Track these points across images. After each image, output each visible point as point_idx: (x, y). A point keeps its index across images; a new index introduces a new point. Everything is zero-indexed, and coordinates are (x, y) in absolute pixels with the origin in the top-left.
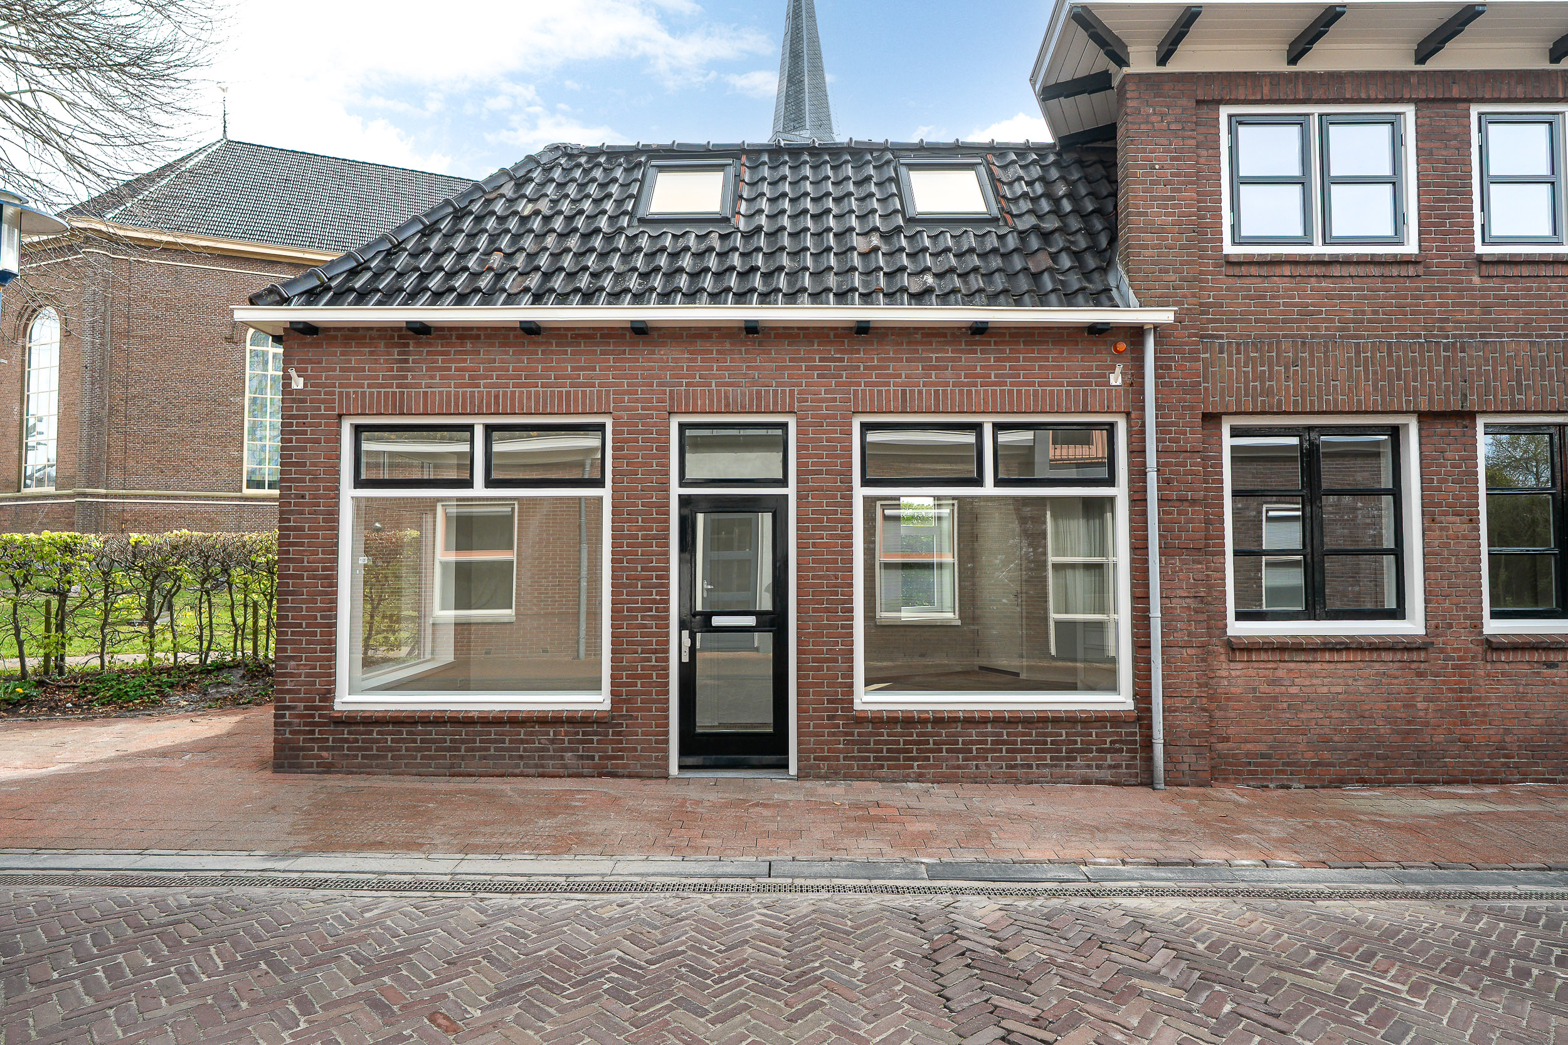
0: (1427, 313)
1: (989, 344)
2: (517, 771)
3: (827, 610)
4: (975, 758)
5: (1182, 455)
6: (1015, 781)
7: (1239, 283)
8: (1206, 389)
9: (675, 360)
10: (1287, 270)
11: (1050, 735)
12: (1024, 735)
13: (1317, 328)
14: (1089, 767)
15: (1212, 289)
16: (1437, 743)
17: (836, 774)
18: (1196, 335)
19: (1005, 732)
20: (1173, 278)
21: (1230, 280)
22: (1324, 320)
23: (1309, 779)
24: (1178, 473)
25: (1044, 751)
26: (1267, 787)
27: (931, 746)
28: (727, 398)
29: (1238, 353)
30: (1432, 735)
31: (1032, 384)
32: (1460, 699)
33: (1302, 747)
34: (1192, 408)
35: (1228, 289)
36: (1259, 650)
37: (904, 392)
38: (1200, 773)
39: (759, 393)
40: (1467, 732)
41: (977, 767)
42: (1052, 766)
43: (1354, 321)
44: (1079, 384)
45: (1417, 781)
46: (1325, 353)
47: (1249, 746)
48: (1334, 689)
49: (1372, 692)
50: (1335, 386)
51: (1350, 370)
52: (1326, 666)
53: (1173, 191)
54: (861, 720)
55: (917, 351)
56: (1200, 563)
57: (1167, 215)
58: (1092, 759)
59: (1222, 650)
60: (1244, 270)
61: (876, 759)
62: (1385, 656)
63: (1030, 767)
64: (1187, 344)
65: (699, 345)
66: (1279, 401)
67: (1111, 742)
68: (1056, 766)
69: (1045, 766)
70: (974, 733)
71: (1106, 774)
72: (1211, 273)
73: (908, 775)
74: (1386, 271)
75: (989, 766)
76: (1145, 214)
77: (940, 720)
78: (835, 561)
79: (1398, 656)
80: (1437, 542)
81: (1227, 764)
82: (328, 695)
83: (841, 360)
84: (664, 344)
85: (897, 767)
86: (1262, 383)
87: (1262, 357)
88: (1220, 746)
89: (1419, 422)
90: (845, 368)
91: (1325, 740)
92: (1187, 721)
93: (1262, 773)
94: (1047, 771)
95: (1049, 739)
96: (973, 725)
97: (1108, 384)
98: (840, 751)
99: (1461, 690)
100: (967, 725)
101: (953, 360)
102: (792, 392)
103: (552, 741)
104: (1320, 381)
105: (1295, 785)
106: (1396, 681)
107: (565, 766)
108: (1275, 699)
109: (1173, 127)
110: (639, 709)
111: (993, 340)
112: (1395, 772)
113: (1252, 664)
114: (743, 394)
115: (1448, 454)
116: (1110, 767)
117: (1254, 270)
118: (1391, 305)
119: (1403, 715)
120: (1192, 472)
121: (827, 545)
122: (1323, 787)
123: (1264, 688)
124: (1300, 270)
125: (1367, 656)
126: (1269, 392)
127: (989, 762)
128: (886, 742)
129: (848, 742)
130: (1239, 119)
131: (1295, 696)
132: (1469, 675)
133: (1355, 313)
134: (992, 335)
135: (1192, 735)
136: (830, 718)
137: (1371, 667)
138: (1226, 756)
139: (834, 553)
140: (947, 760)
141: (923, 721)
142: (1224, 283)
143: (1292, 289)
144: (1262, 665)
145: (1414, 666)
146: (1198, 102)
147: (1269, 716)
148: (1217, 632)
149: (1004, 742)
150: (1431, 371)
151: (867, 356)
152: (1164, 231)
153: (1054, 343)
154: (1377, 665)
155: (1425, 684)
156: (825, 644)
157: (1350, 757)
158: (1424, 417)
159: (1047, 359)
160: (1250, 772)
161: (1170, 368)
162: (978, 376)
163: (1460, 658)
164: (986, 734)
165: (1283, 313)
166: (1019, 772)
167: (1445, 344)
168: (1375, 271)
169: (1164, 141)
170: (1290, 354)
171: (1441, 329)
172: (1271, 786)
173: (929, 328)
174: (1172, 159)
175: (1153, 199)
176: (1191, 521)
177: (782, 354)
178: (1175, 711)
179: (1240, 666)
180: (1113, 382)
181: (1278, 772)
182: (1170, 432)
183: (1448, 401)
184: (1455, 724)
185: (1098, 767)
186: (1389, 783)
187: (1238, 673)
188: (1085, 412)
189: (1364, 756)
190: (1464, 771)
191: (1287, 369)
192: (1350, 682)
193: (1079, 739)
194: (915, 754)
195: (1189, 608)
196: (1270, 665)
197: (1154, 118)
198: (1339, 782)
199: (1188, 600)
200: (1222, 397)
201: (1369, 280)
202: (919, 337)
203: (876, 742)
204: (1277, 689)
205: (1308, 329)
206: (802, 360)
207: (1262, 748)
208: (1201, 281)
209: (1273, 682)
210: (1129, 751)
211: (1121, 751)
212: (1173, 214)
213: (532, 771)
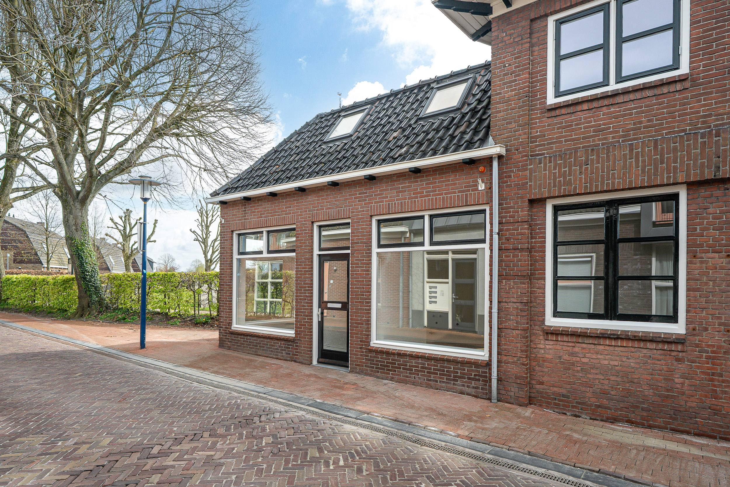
0: (693, 113)
1: (423, 176)
2: (271, 356)
3: (360, 302)
4: (414, 374)
5: (516, 224)
6: (429, 386)
7: (555, 120)
8: (530, 185)
9: (313, 200)
10: (585, 106)
11: (446, 367)
12: (435, 366)
13: (606, 139)
14: (464, 386)
15: (539, 127)
16: (690, 407)
17: (362, 372)
18: (526, 156)
19: (426, 363)
20: (514, 126)
21: (550, 119)
22: (611, 133)
23: (593, 414)
24: (513, 234)
25: (443, 375)
26: (565, 414)
27: (397, 365)
28: (329, 214)
29: (550, 162)
30: (686, 402)
31: (442, 194)
32: (712, 380)
33: (588, 395)
34: (521, 198)
35: (549, 125)
36: (562, 334)
37: (389, 204)
38: (520, 399)
39: (338, 210)
40: (716, 403)
41: (415, 378)
42: (447, 383)
43: (633, 129)
44: (464, 191)
45: (673, 430)
46: (607, 153)
47: (556, 389)
48: (612, 363)
49: (640, 368)
50: (613, 174)
51: (625, 162)
52: (607, 348)
53: (515, 76)
54: (371, 351)
55: (394, 185)
56: (524, 284)
57: (512, 91)
58: (466, 382)
59: (541, 333)
60: (558, 112)
61: (376, 368)
62: (649, 345)
63: (437, 381)
64: (520, 162)
65: (321, 193)
66: (575, 188)
67: (475, 375)
68: (448, 383)
69: (444, 382)
70: (414, 362)
71: (472, 391)
72: (539, 118)
73: (388, 377)
74: (657, 91)
75: (419, 378)
76: (500, 93)
77: (401, 354)
78: (363, 281)
79: (660, 346)
80: (697, 272)
81: (542, 397)
82: (230, 324)
83: (366, 193)
84: (310, 195)
85: (384, 373)
86: (565, 178)
87: (565, 162)
88: (538, 386)
89: (688, 190)
90: (367, 196)
91: (604, 393)
92: (514, 370)
93: (563, 405)
94: (444, 385)
95: (445, 369)
96: (413, 358)
97: (477, 189)
98: (364, 363)
99: (713, 374)
100: (411, 358)
101: (408, 187)
102: (349, 209)
103: (280, 346)
104: (603, 171)
105: (583, 416)
106: (659, 362)
107: (283, 356)
108: (573, 364)
109: (516, 40)
110: (303, 338)
111: (425, 175)
112: (655, 421)
113: (559, 343)
114: (334, 212)
115: (711, 210)
116: (473, 387)
117: (563, 111)
118: (663, 113)
119: (663, 385)
120: (521, 234)
121: (360, 274)
122: (602, 420)
123: (566, 357)
124: (595, 104)
125: (636, 344)
126: (569, 183)
127: (420, 376)
128: (380, 361)
129: (366, 359)
130: (561, 21)
131: (587, 364)
132: (721, 364)
133: (634, 124)
134: (424, 172)
135: (517, 378)
136: (361, 348)
137: (640, 351)
138: (541, 393)
139: (363, 278)
140: (402, 373)
141: (394, 354)
142: (546, 122)
143: (590, 117)
144: (565, 344)
145: (673, 354)
146: (532, 20)
147: (569, 374)
148: (539, 323)
149: (426, 368)
150: (689, 154)
151: (376, 189)
152: (510, 100)
153: (452, 172)
154: (645, 351)
155: (683, 367)
156: (359, 316)
157: (622, 406)
158: (691, 185)
159: (449, 181)
160: (555, 404)
161: (510, 176)
162: (418, 193)
163: (713, 352)
164: (418, 363)
165: (583, 133)
166: (432, 383)
167: (702, 133)
168: (649, 93)
169: (511, 49)
170: (583, 158)
171: (703, 123)
172: (568, 414)
173: (399, 173)
174: (516, 58)
175: (504, 84)
176: (520, 260)
177: (346, 193)
178: (507, 363)
179: (552, 343)
180: (480, 189)
181: (573, 407)
182: (510, 212)
183: (702, 173)
184: (706, 396)
185: (468, 387)
186: (650, 427)
187: (550, 347)
188: (467, 205)
189: (632, 407)
190: (713, 430)
191: (581, 167)
192: (624, 359)
193: (459, 371)
194: (390, 368)
195: (517, 308)
196: (570, 344)
197: (506, 38)
198: (614, 420)
199: (518, 304)
200: (540, 189)
201: (646, 100)
202: (395, 178)
203: (377, 361)
204: (574, 359)
205: (599, 140)
206: (353, 195)
207: (563, 391)
208: (532, 124)
209: (572, 354)
210: (483, 381)
211: (479, 380)
212: (515, 89)
213: (275, 356)
